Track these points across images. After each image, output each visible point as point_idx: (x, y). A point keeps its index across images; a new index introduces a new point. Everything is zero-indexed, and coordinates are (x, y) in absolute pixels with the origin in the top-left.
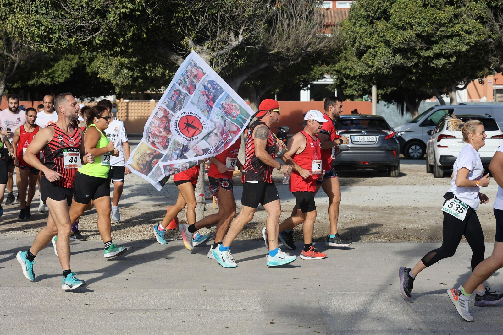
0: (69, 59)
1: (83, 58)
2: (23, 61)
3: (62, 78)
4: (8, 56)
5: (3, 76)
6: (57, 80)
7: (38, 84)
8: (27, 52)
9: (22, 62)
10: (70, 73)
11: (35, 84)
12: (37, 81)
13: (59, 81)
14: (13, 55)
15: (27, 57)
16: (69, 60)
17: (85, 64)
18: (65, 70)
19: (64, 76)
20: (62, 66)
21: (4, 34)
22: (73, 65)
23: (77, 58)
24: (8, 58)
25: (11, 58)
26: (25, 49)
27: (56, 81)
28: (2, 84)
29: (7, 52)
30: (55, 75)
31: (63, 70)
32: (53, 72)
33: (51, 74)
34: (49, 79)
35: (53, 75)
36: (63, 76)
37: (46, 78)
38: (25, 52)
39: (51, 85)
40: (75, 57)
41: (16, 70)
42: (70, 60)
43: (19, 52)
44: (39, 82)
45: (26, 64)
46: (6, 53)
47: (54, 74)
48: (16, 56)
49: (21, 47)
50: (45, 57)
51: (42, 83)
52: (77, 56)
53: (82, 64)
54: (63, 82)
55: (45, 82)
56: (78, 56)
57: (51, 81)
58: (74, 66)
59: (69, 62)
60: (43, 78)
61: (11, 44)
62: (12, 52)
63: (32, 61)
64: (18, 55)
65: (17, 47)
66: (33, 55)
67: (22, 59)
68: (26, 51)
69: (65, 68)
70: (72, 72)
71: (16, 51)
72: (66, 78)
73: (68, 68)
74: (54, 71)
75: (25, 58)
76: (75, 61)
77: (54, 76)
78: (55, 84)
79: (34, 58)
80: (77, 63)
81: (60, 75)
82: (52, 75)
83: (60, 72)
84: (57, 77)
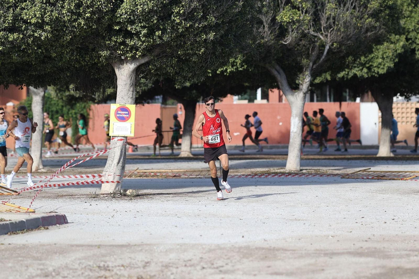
0: (393, 40)
1: (411, 39)
2: (336, 42)
3: (383, 69)
4: (316, 36)
5: (309, 65)
6: (376, 71)
7: (349, 77)
8: (342, 30)
9: (335, 45)
10: (394, 60)
11: (346, 76)
12: (348, 72)
13: (378, 72)
14: (322, 34)
15: (342, 38)
16: (392, 43)
17: (415, 48)
18: (387, 57)
19: (386, 65)
20: (383, 51)
21: (311, 5)
22: (398, 49)
23: (404, 40)
24: (316, 39)
25: (320, 39)
26: (339, 26)
27: (374, 72)
28: (307, 76)
29: (314, 31)
30: (373, 64)
31: (385, 56)
32: (370, 61)
33: (368, 62)
34: (365, 70)
35: (370, 63)
36: (384, 65)
37: (361, 68)
38: (339, 30)
39: (367, 78)
40: (401, 39)
41: (326, 56)
42: (394, 42)
43: (331, 31)
44: (351, 74)
45: (340, 46)
46: (312, 33)
47: (372, 62)
48: (326, 36)
49: (334, 23)
50: (366, 37)
51: (355, 75)
52: (403, 37)
53: (410, 48)
54: (384, 74)
55: (359, 74)
56: (405, 37)
57: (367, 73)
58: (399, 51)
59: (392, 46)
60: (356, 69)
61: (319, 19)
62: (321, 31)
63: (349, 42)
64: (329, 35)
65: (328, 23)
66: (350, 33)
67: (335, 40)
68: (340, 28)
69: (387, 54)
70: (397, 60)
71: (327, 29)
72: (389, 67)
73: (391, 54)
74: (372, 58)
75: (339, 39)
76: (402, 43)
77: (371, 65)
78: (372, 76)
79: (351, 38)
80: (403, 47)
81: (380, 64)
82: (368, 64)
83: (380, 60)
84: (375, 67)
